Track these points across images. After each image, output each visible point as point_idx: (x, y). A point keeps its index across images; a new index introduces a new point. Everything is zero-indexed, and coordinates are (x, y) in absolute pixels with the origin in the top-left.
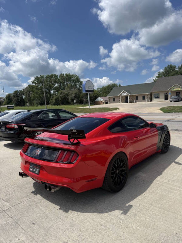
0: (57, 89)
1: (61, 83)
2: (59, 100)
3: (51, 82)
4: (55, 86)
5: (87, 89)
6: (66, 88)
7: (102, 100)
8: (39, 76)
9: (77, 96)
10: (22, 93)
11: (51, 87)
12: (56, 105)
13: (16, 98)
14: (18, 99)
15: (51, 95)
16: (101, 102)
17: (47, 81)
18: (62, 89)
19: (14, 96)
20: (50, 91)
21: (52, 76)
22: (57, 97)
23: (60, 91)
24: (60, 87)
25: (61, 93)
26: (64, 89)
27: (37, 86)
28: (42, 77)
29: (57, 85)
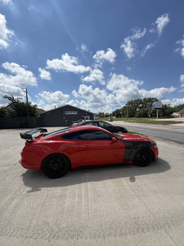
0: (141, 108)
1: (143, 104)
2: (141, 114)
3: (137, 104)
4: (140, 106)
5: (156, 107)
6: (146, 107)
7: (177, 115)
8: (130, 101)
9: (155, 112)
10: (120, 110)
11: (137, 107)
12: (139, 117)
13: (116, 114)
14: (118, 114)
15: (136, 111)
16: (176, 117)
17: (134, 103)
18: (144, 108)
19: (116, 112)
20: (136, 109)
21: (138, 100)
22: (140, 112)
23: (142, 109)
24: (143, 106)
25: (143, 110)
26: (145, 108)
27: (129, 107)
28: (132, 101)
29: (141, 105)
